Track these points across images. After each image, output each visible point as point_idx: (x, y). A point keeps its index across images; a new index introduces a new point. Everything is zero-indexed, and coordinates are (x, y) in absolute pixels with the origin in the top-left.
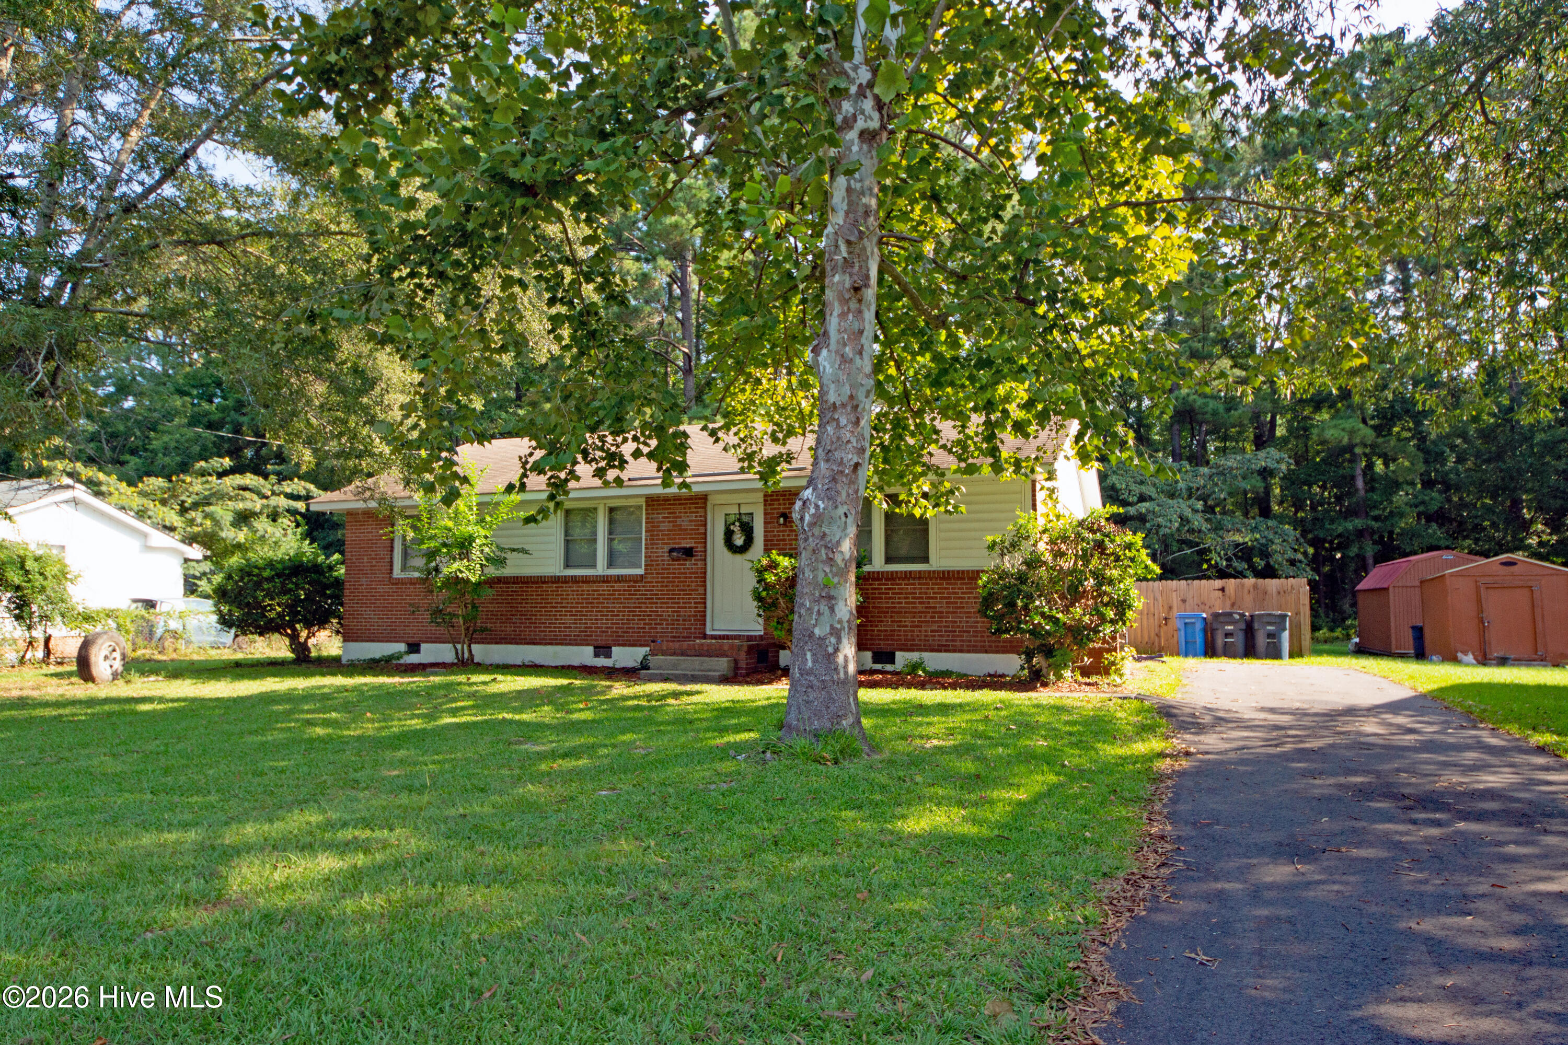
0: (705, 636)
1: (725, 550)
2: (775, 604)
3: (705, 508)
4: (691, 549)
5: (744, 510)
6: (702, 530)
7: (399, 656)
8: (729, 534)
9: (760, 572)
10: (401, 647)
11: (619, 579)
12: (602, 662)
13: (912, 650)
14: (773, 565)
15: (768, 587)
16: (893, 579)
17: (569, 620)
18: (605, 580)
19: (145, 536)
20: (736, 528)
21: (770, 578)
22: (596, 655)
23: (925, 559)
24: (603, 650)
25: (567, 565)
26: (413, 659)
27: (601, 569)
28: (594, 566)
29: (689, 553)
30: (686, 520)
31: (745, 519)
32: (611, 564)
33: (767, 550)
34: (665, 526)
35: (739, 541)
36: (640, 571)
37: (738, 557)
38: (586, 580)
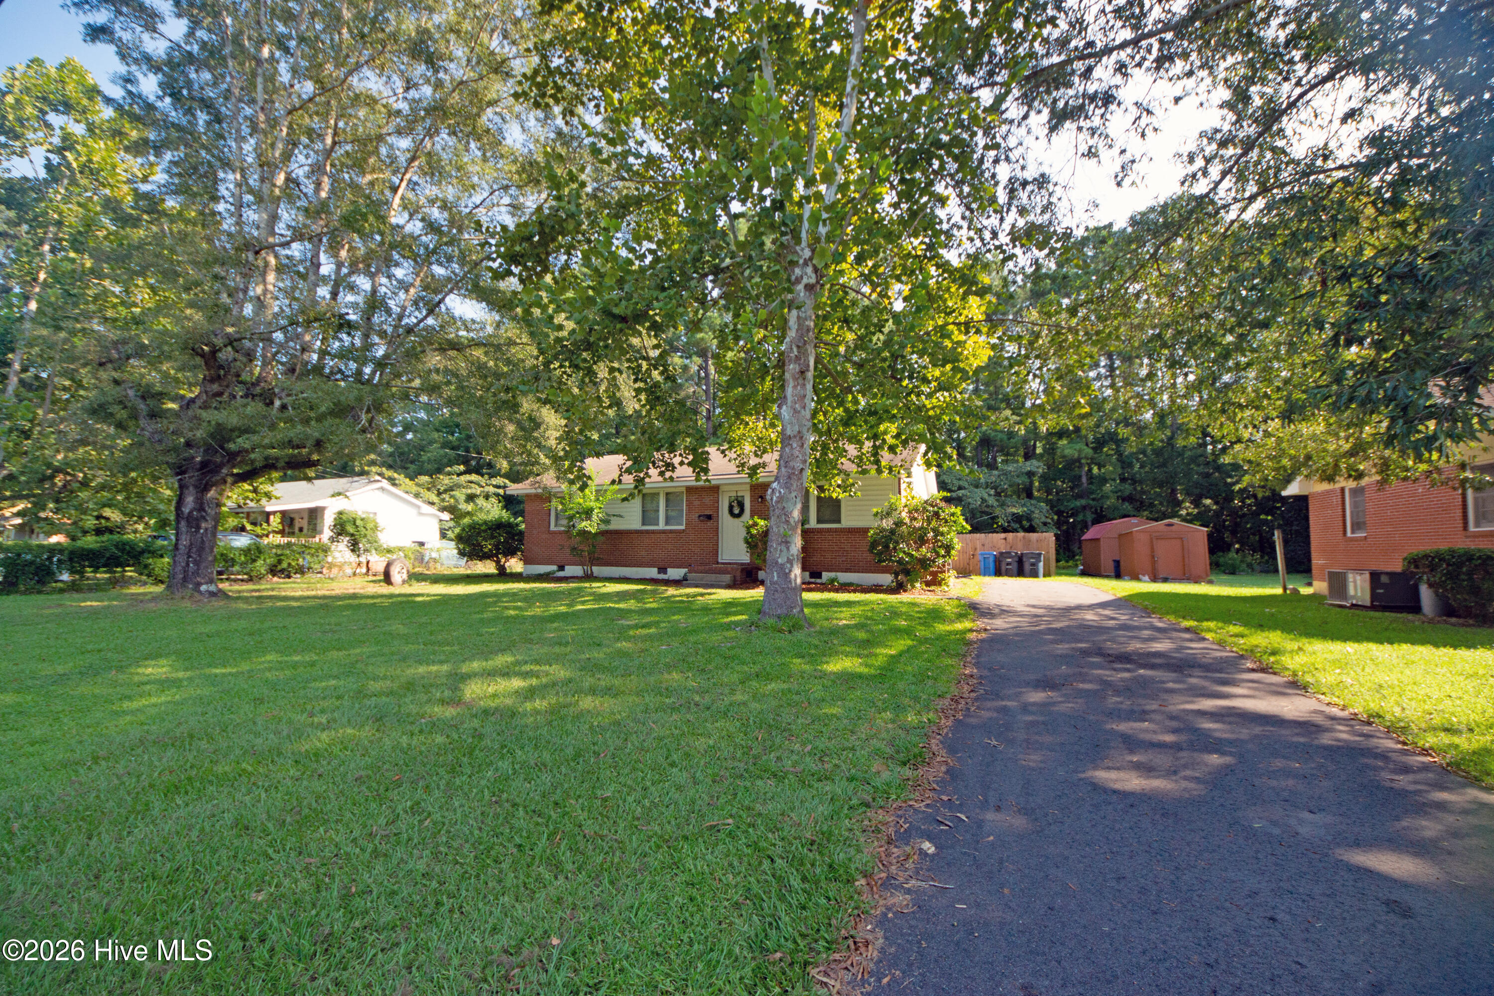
0: (718, 563)
1: (729, 516)
2: (756, 546)
3: (718, 493)
4: (711, 515)
5: (739, 494)
6: (716, 505)
7: (553, 572)
8: (731, 508)
9: (748, 528)
10: (555, 568)
11: (671, 531)
12: (662, 576)
13: (831, 571)
14: (755, 525)
15: (752, 536)
16: (821, 532)
17: (644, 553)
18: (664, 532)
19: (419, 507)
21: (754, 531)
22: (659, 573)
23: (839, 521)
24: (662, 570)
25: (643, 524)
26: (561, 574)
27: (662, 526)
28: (658, 525)
29: (709, 517)
30: (707, 500)
32: (667, 523)
33: (752, 516)
34: (697, 503)
36: (683, 528)
37: (736, 520)
38: (653, 532)
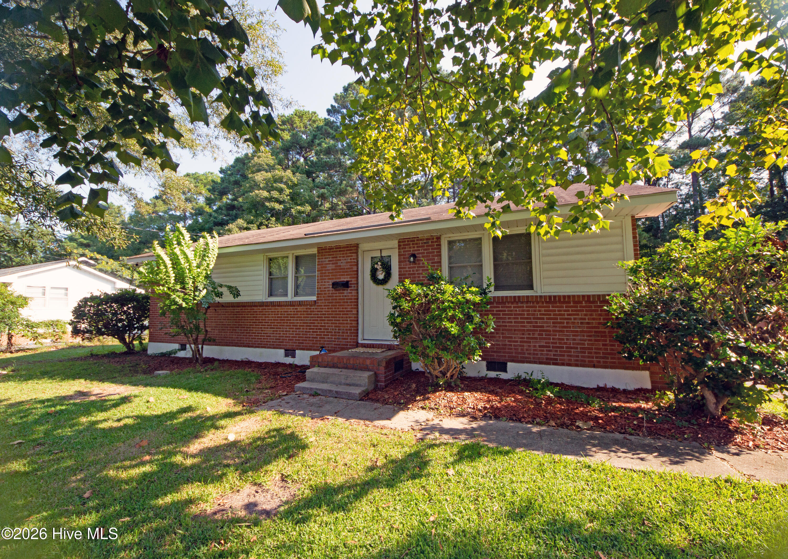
0: (357, 345)
1: (371, 282)
3: (357, 253)
4: (347, 282)
5: (385, 254)
6: (355, 268)
7: (175, 352)
8: (374, 271)
9: (397, 298)
10: (176, 346)
11: (300, 304)
12: (289, 360)
13: (523, 362)
14: (407, 293)
15: (403, 313)
16: (503, 303)
17: (269, 331)
18: (291, 304)
19: (114, 283)
20: (379, 266)
21: (406, 305)
22: (286, 355)
23: (531, 287)
24: (290, 353)
25: (271, 295)
26: (183, 354)
27: (290, 297)
28: (286, 295)
29: (346, 285)
30: (344, 262)
31: (386, 260)
32: (296, 294)
33: (401, 281)
34: (330, 267)
35: (381, 276)
36: (314, 298)
37: (381, 287)
38: (279, 304)
